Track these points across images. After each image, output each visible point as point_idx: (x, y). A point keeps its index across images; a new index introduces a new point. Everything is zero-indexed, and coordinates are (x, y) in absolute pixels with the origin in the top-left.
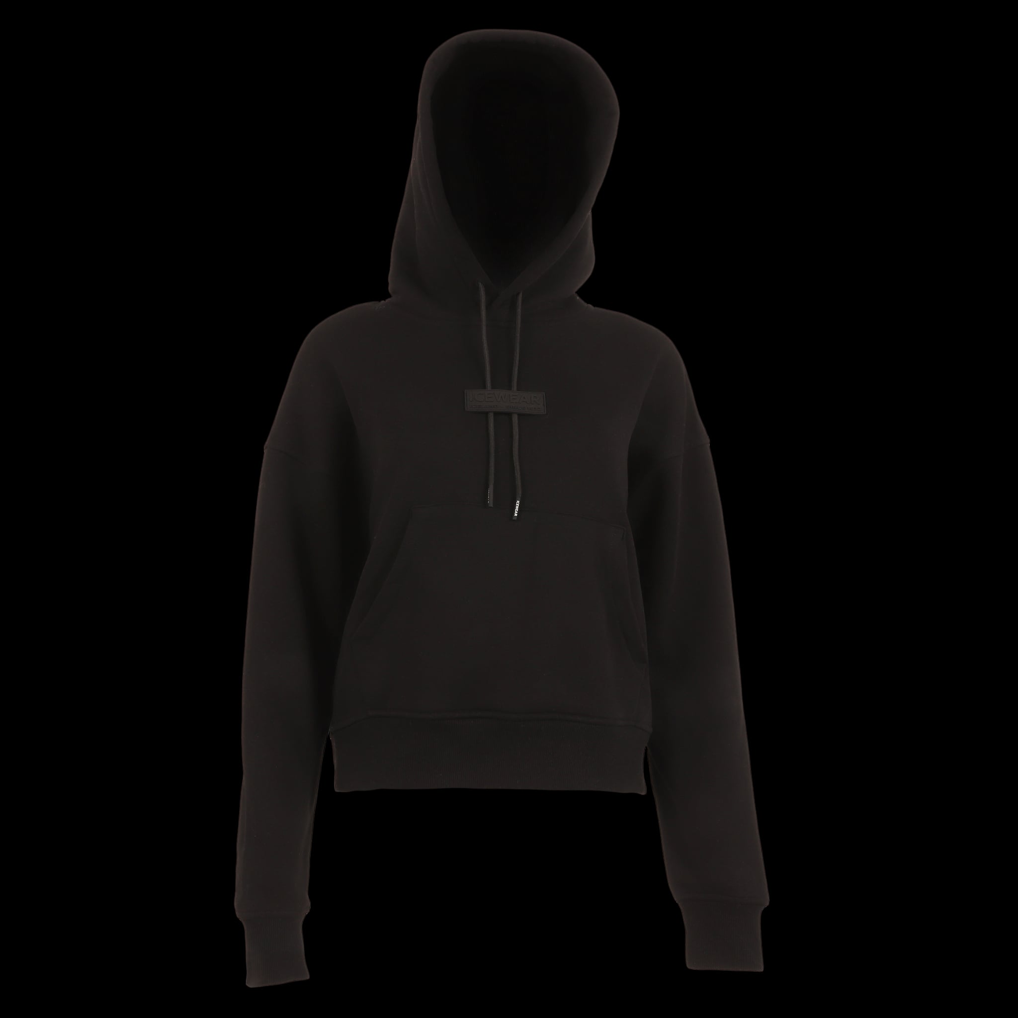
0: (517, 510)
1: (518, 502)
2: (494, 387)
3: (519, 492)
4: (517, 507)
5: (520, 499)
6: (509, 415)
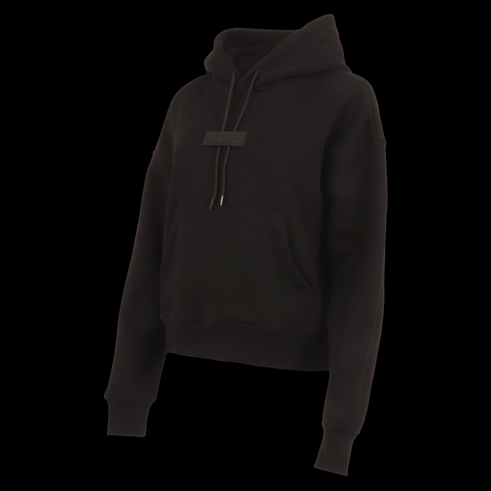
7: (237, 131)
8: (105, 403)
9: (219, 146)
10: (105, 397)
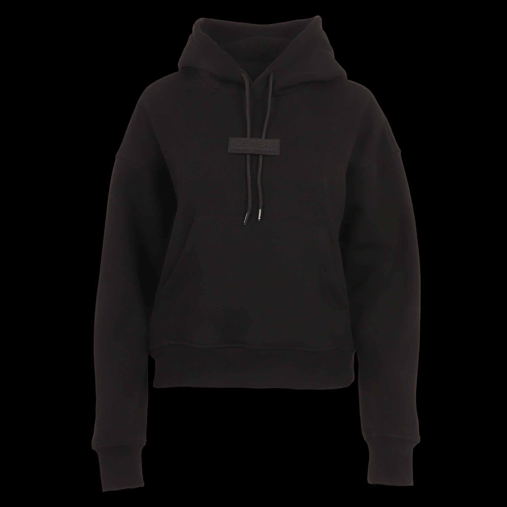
0: (260, 215)
1: (260, 210)
2: (252, 136)
3: (261, 204)
4: (260, 214)
5: (261, 208)
6: (258, 156)
7: (266, 138)
8: (94, 455)
9: (248, 154)
10: (93, 448)
